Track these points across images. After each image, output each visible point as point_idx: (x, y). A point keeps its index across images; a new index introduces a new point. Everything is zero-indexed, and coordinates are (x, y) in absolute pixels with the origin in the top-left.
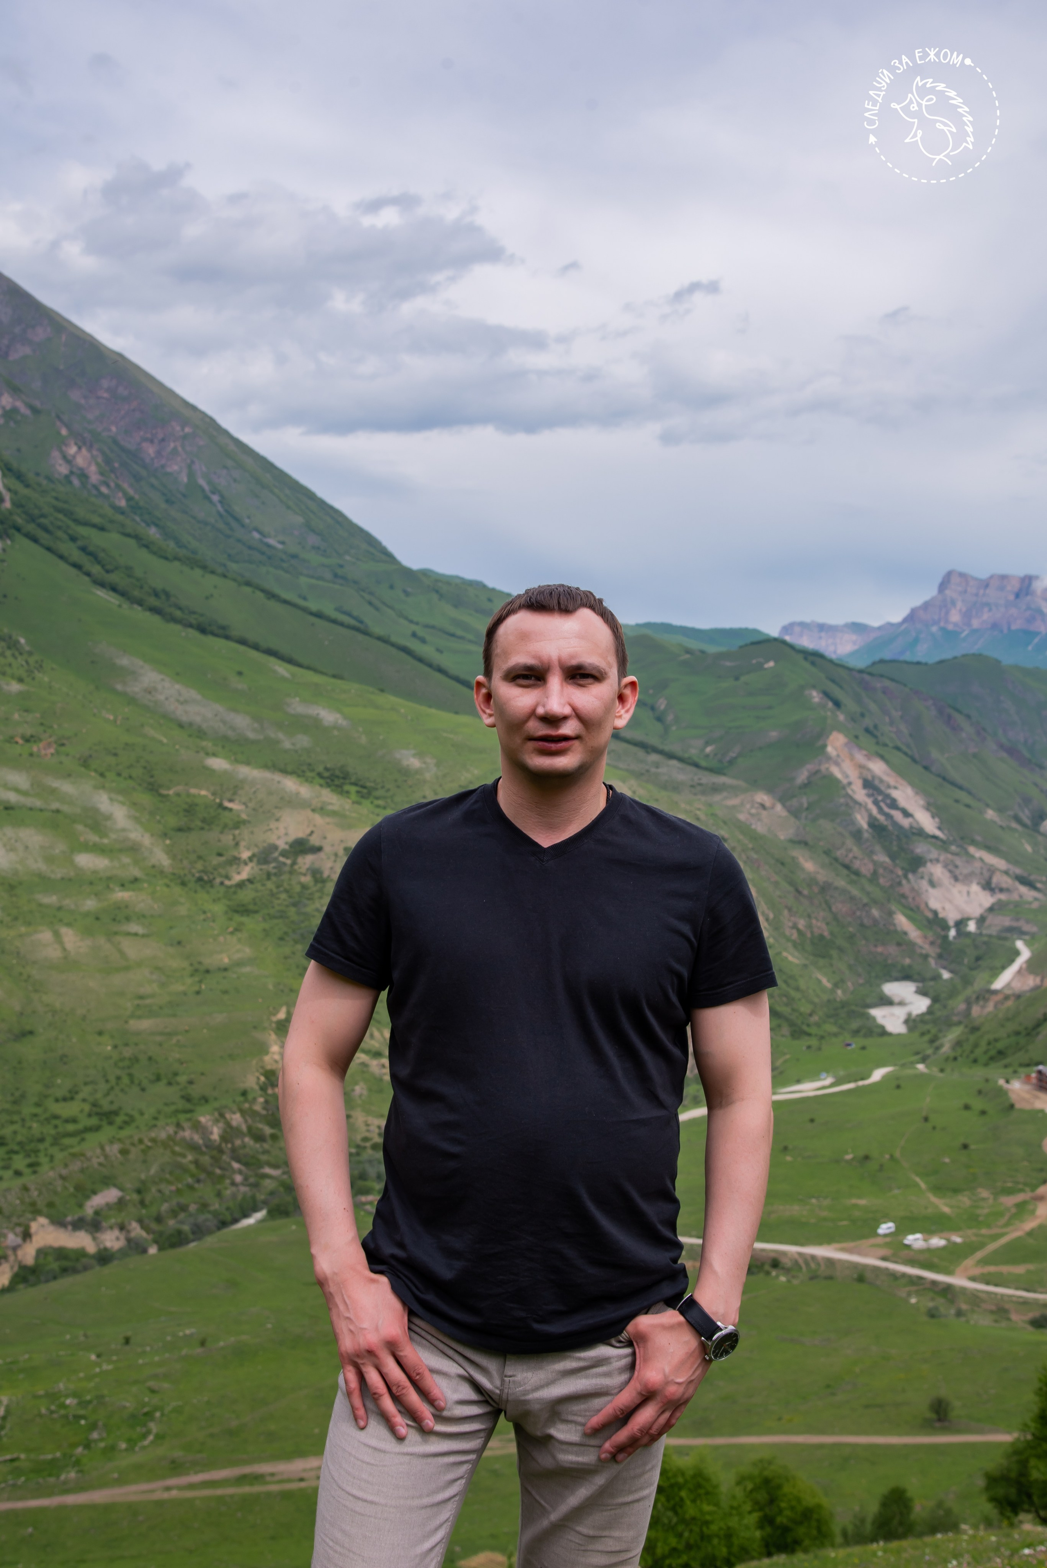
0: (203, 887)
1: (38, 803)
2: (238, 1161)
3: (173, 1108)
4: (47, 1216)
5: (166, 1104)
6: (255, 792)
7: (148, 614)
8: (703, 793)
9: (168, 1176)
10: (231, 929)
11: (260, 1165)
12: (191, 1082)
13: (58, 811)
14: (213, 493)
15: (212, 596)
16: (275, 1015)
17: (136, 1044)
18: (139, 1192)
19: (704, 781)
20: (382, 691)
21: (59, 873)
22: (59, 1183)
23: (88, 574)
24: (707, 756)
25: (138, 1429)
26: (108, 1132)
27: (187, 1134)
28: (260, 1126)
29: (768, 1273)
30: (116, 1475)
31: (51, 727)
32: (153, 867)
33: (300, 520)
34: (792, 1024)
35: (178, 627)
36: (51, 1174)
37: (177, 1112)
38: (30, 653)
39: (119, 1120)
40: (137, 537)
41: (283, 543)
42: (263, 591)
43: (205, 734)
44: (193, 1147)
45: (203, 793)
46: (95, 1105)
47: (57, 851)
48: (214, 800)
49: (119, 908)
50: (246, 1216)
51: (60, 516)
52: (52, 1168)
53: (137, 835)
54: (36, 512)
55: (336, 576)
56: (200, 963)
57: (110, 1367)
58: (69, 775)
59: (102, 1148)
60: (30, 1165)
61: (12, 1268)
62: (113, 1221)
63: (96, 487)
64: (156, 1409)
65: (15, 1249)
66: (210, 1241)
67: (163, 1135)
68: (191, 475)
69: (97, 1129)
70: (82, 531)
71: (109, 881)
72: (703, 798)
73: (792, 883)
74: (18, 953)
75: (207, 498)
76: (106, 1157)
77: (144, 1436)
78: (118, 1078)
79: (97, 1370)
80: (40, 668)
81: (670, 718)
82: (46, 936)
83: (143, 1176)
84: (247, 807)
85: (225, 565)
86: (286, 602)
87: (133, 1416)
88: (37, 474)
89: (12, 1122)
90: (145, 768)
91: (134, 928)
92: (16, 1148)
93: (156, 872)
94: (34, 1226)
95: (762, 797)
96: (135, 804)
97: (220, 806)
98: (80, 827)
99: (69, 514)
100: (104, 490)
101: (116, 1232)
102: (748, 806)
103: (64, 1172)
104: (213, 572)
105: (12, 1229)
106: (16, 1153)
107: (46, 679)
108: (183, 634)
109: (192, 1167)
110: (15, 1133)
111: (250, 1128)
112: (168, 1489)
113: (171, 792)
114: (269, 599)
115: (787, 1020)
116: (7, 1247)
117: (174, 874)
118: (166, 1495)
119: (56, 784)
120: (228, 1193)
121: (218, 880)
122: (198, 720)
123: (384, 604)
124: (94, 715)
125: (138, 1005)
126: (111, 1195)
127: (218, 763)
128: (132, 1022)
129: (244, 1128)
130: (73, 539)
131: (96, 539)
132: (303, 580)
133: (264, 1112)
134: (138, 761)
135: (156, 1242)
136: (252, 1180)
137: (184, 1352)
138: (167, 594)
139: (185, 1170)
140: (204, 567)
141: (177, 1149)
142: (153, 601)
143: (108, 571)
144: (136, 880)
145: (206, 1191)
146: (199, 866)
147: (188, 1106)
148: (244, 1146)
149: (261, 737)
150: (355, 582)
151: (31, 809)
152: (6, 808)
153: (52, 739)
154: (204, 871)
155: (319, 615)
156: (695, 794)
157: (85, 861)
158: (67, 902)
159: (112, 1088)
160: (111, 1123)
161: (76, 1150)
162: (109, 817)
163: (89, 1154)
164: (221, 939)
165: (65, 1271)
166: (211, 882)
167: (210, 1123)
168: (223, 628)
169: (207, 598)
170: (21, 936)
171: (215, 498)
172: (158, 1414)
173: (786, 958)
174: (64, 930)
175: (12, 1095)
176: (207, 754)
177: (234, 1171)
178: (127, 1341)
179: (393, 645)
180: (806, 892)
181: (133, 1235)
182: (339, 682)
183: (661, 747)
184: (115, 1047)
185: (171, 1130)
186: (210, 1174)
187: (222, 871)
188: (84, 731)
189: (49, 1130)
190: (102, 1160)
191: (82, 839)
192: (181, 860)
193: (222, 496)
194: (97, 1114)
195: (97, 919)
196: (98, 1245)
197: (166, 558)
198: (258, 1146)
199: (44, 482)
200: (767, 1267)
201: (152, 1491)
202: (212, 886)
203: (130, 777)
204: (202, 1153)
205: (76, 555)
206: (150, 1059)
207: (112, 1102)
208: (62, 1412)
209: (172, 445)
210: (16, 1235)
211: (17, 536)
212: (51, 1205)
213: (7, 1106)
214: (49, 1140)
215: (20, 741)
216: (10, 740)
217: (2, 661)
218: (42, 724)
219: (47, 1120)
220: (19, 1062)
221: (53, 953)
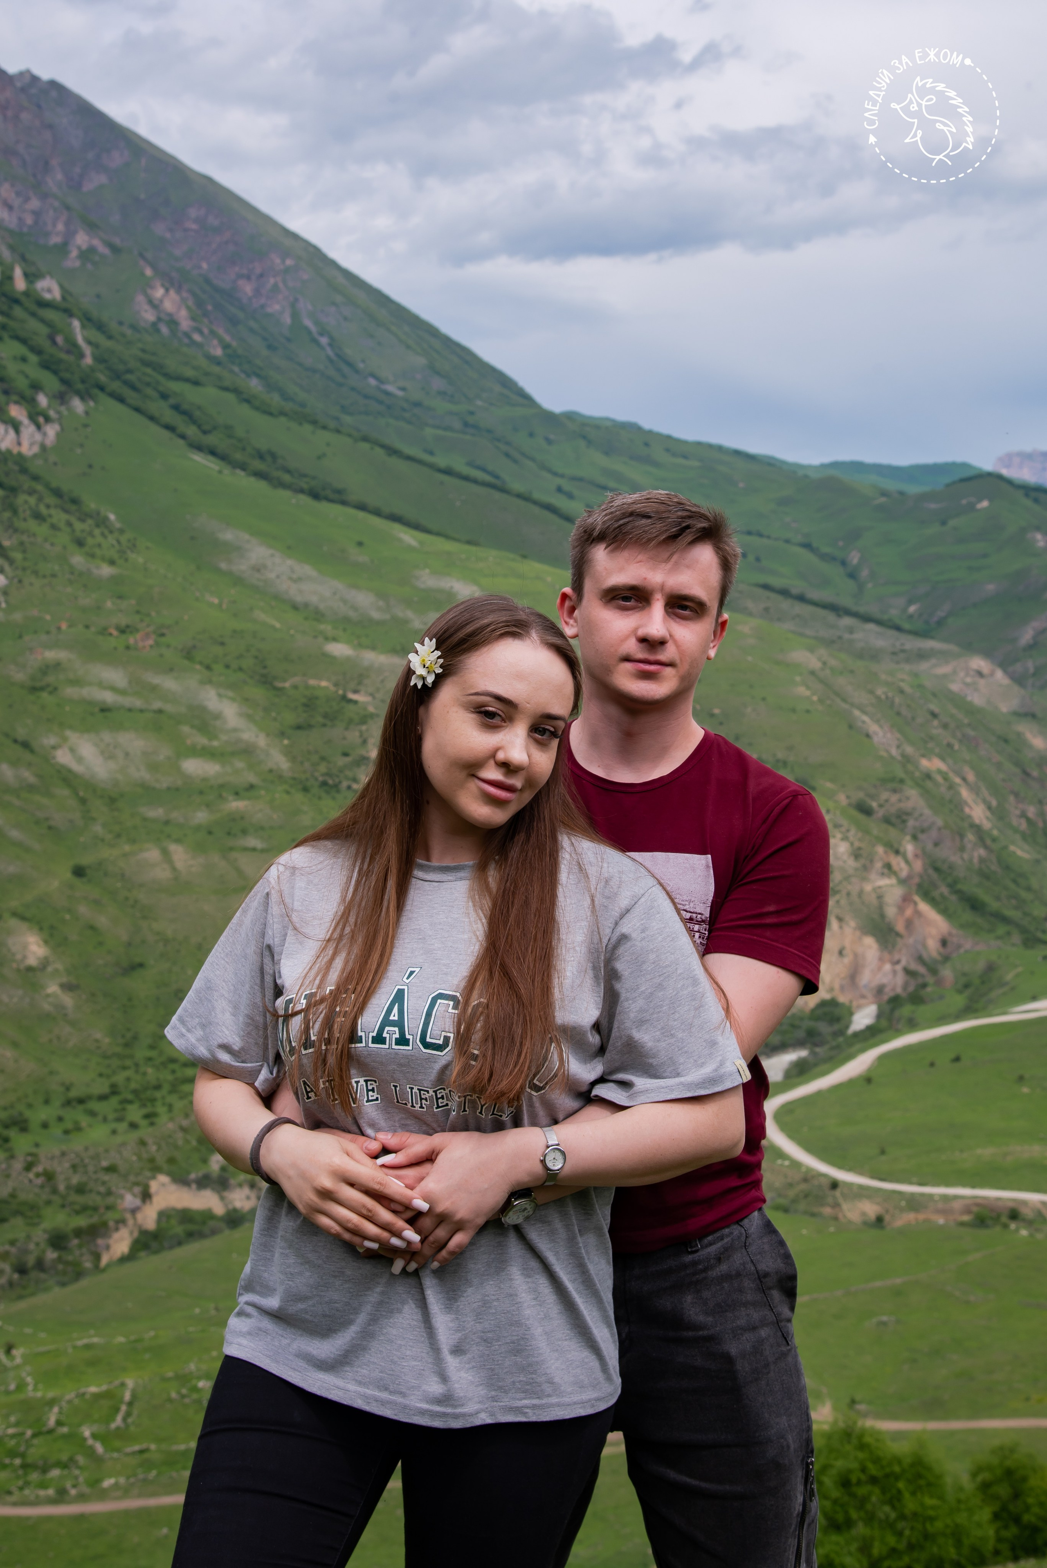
0: (328, 792)
1: (138, 703)
4: (169, 1174)
6: (382, 681)
7: (252, 479)
8: (907, 660)
13: (160, 711)
14: (321, 334)
15: (324, 455)
19: (908, 646)
20: (524, 557)
21: (165, 782)
22: (180, 1135)
23: (181, 436)
24: (911, 617)
29: (1006, 1226)
31: (149, 615)
32: (271, 771)
33: (421, 361)
34: (1023, 930)
35: (287, 494)
36: (171, 1126)
38: (122, 531)
40: (236, 391)
41: (403, 389)
42: (383, 446)
43: (323, 615)
45: (324, 684)
47: (161, 757)
48: (336, 692)
49: (234, 820)
51: (149, 371)
52: (172, 1119)
53: (252, 735)
54: (121, 367)
55: (466, 424)
58: (171, 670)
60: (147, 1116)
61: (131, 1233)
62: (241, 1178)
63: (187, 335)
65: (134, 1211)
68: (295, 315)
70: (174, 386)
71: (221, 789)
72: (907, 667)
73: (1017, 763)
74: (123, 875)
75: (315, 341)
80: (133, 547)
81: (864, 573)
82: (153, 854)
84: (374, 698)
85: (337, 419)
86: (409, 458)
88: (121, 323)
89: (125, 1068)
90: (256, 657)
91: (252, 842)
92: (130, 1097)
93: (275, 777)
94: (154, 1186)
95: (979, 663)
96: (247, 700)
97: (344, 698)
98: (186, 729)
99: (158, 368)
100: (197, 337)
101: (246, 1191)
102: (962, 674)
103: (185, 1123)
104: (324, 428)
105: (130, 1189)
106: (130, 1102)
107: (141, 560)
108: (294, 501)
110: (128, 1079)
113: (286, 685)
114: (390, 455)
115: (1018, 926)
116: (125, 1210)
117: (294, 779)
119: (156, 680)
121: (345, 784)
122: (314, 599)
123: (523, 454)
124: (197, 599)
127: (339, 649)
130: (165, 397)
131: (192, 395)
132: (429, 431)
134: (248, 651)
138: (274, 456)
140: (314, 422)
142: (258, 465)
143: (205, 432)
144: (251, 787)
146: (323, 768)
149: (387, 617)
150: (489, 431)
151: (130, 710)
152: (102, 710)
153: (151, 629)
154: (328, 774)
155: (448, 472)
156: (898, 663)
157: (193, 766)
158: (175, 815)
162: (218, 716)
165: (191, 1235)
166: (336, 787)
168: (339, 492)
169: (319, 458)
170: (125, 855)
171: (324, 341)
173: (1014, 853)
174: (173, 847)
175: (123, 1036)
176: (327, 639)
179: (535, 503)
180: (1035, 773)
182: (473, 548)
183: (855, 608)
187: (349, 774)
188: (186, 617)
189: (166, 1076)
191: (189, 742)
192: (302, 763)
193: (332, 338)
195: (210, 833)
196: (226, 1205)
197: (270, 414)
199: (129, 332)
200: (1004, 1219)
202: (338, 791)
203: (240, 669)
205: (167, 415)
208: (195, 1396)
209: (272, 281)
210: (134, 1195)
211: (101, 396)
212: (171, 1161)
213: (118, 1049)
214: (166, 1088)
215: (115, 633)
216: (104, 632)
217: (90, 541)
218: (138, 612)
219: (164, 1064)
220: (130, 999)
221: (162, 874)
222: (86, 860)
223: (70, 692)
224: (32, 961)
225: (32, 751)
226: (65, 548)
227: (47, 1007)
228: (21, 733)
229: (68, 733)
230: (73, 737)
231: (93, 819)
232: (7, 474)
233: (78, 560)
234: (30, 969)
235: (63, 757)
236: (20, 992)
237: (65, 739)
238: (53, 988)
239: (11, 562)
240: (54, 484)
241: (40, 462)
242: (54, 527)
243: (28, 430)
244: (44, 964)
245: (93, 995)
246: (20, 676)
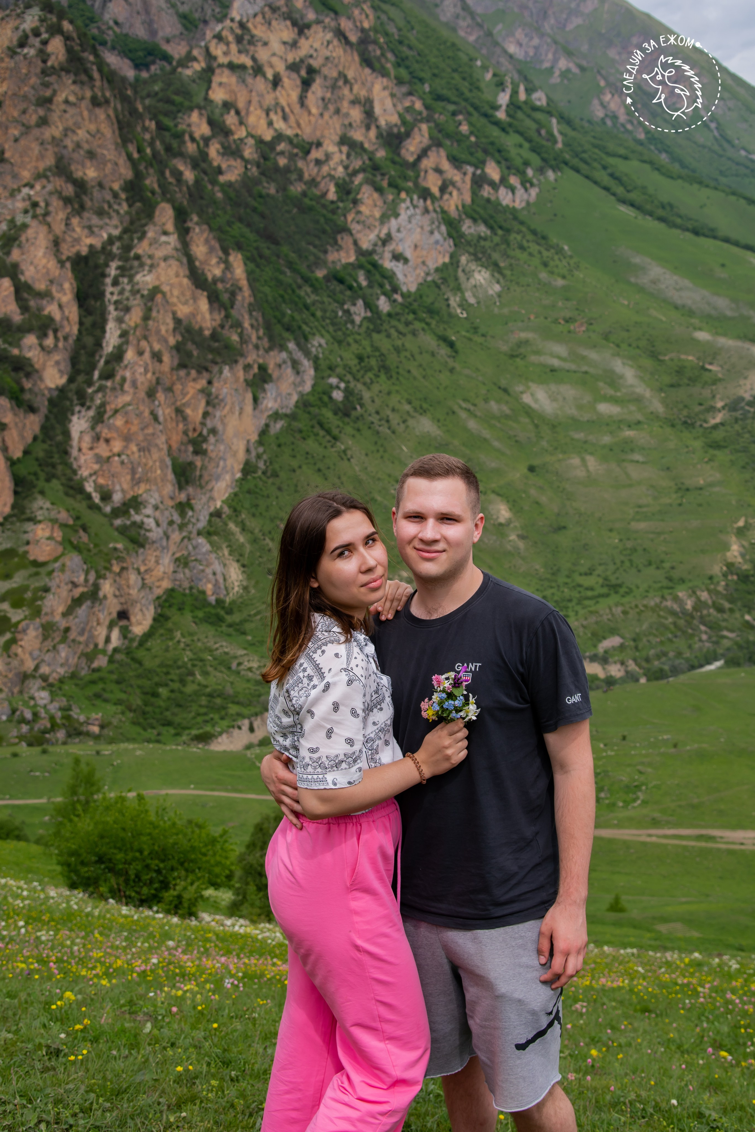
0: (687, 428)
1: (573, 367)
2: (705, 625)
3: (659, 585)
5: (655, 582)
6: (730, 357)
7: (657, 222)
9: (654, 631)
10: (706, 459)
11: (721, 629)
12: (673, 568)
13: (586, 373)
14: (712, 121)
15: (705, 205)
16: (736, 522)
17: (635, 539)
18: (634, 640)
21: (586, 417)
22: (580, 629)
23: (614, 194)
25: (631, 795)
26: (614, 599)
27: (669, 603)
28: (722, 602)
30: (616, 822)
31: (584, 311)
32: (652, 413)
35: (678, 232)
36: (575, 622)
37: (662, 588)
38: (571, 257)
39: (622, 590)
40: (651, 163)
43: (694, 313)
44: (673, 613)
45: (691, 358)
46: (606, 579)
47: (585, 401)
48: (699, 364)
49: (626, 443)
50: (709, 663)
51: (597, 151)
52: (576, 619)
53: (642, 390)
54: (580, 149)
56: (682, 483)
57: (613, 753)
58: (595, 346)
59: (610, 609)
62: (616, 658)
63: (623, 126)
64: (643, 784)
66: (682, 678)
67: (652, 603)
69: (607, 595)
70: (611, 161)
71: (620, 423)
74: (558, 473)
76: (613, 615)
77: (635, 800)
78: (622, 562)
79: (604, 754)
80: (577, 267)
82: (576, 461)
83: (637, 630)
84: (723, 368)
85: (716, 180)
87: (627, 787)
88: (582, 119)
89: (551, 587)
90: (649, 340)
91: (637, 457)
93: (654, 416)
96: (640, 367)
97: (703, 368)
98: (601, 384)
99: (602, 148)
100: (629, 127)
101: (618, 666)
103: (585, 623)
104: (707, 186)
107: (581, 276)
108: (682, 237)
109: (672, 627)
110: (553, 594)
111: (714, 603)
112: (650, 835)
113: (667, 358)
117: (667, 418)
118: (648, 839)
119: (585, 352)
120: (697, 646)
121: (699, 423)
122: (690, 302)
124: (614, 301)
125: (637, 512)
126: (614, 641)
127: (703, 336)
128: (633, 524)
129: (710, 602)
130: (605, 168)
131: (623, 167)
133: (725, 592)
134: (644, 335)
135: (645, 675)
136: (714, 639)
137: (663, 750)
138: (672, 206)
139: (666, 628)
140: (701, 183)
141: (662, 613)
142: (661, 213)
143: (628, 191)
144: (639, 423)
145: (681, 643)
146: (685, 412)
147: (670, 584)
148: (709, 615)
149: (737, 315)
151: (568, 371)
152: (552, 371)
153: (585, 320)
154: (689, 417)
157: (604, 408)
158: (591, 438)
159: (618, 569)
160: (616, 592)
161: (593, 609)
162: (621, 377)
163: (601, 612)
164: (699, 466)
166: (693, 425)
167: (685, 598)
168: (712, 230)
169: (701, 207)
170: (559, 461)
171: (713, 125)
172: (644, 788)
174: (588, 458)
175: (552, 569)
176: (696, 329)
177: (701, 632)
178: (624, 738)
181: (629, 669)
184: (621, 540)
185: (658, 600)
186: (684, 632)
187: (702, 417)
188: (607, 313)
189: (576, 594)
190: (610, 617)
191: (603, 392)
192: (672, 408)
193: (718, 123)
194: (608, 586)
195: (611, 450)
196: (606, 673)
197: (672, 178)
198: (719, 615)
199: (587, 125)
201: (640, 835)
202: (694, 428)
203: (638, 347)
204: (680, 618)
205: (606, 180)
206: (645, 550)
207: (617, 578)
211: (567, 170)
213: (549, 576)
214: (575, 601)
215: (562, 322)
216: (556, 321)
217: (552, 263)
218: (577, 309)
219: (574, 587)
220: (557, 547)
221: (581, 473)
222: (536, 462)
223: (533, 358)
224: (502, 520)
225: (509, 394)
226: (536, 268)
227: (509, 548)
228: (503, 383)
229: (531, 384)
230: (533, 386)
231: (542, 438)
232: (505, 221)
233: (543, 275)
234: (501, 524)
235: (527, 399)
236: (494, 538)
237: (528, 388)
238: (513, 537)
239: (504, 276)
240: (533, 227)
241: (525, 213)
242: (531, 255)
243: (520, 191)
244: (509, 522)
245: (536, 543)
246: (505, 348)
